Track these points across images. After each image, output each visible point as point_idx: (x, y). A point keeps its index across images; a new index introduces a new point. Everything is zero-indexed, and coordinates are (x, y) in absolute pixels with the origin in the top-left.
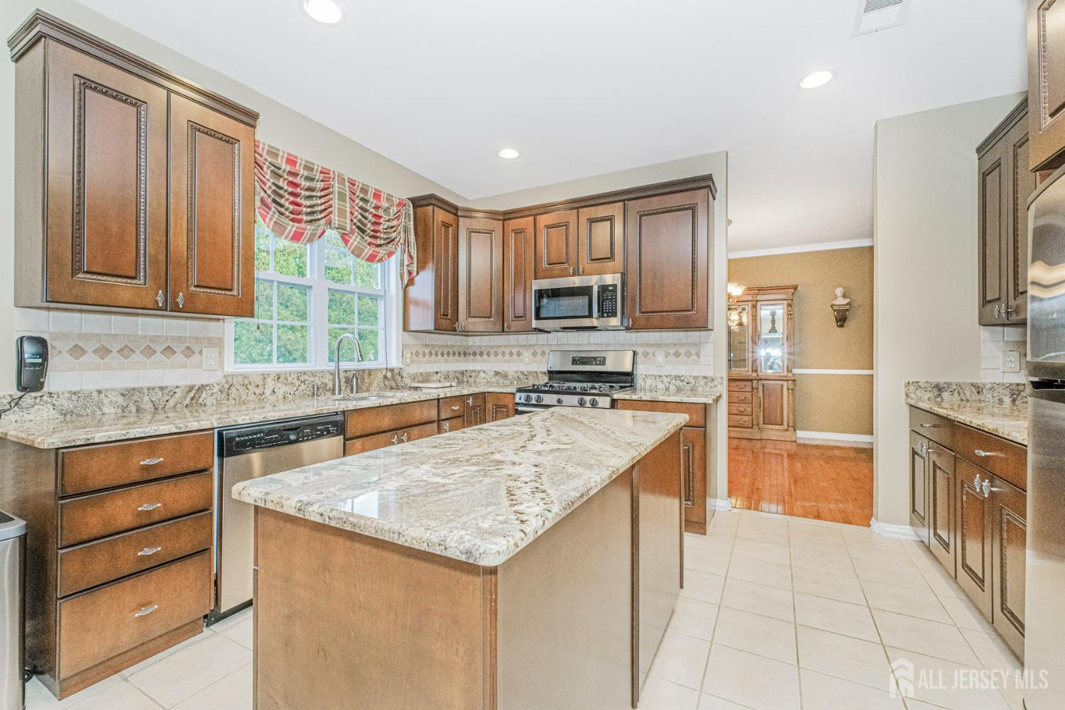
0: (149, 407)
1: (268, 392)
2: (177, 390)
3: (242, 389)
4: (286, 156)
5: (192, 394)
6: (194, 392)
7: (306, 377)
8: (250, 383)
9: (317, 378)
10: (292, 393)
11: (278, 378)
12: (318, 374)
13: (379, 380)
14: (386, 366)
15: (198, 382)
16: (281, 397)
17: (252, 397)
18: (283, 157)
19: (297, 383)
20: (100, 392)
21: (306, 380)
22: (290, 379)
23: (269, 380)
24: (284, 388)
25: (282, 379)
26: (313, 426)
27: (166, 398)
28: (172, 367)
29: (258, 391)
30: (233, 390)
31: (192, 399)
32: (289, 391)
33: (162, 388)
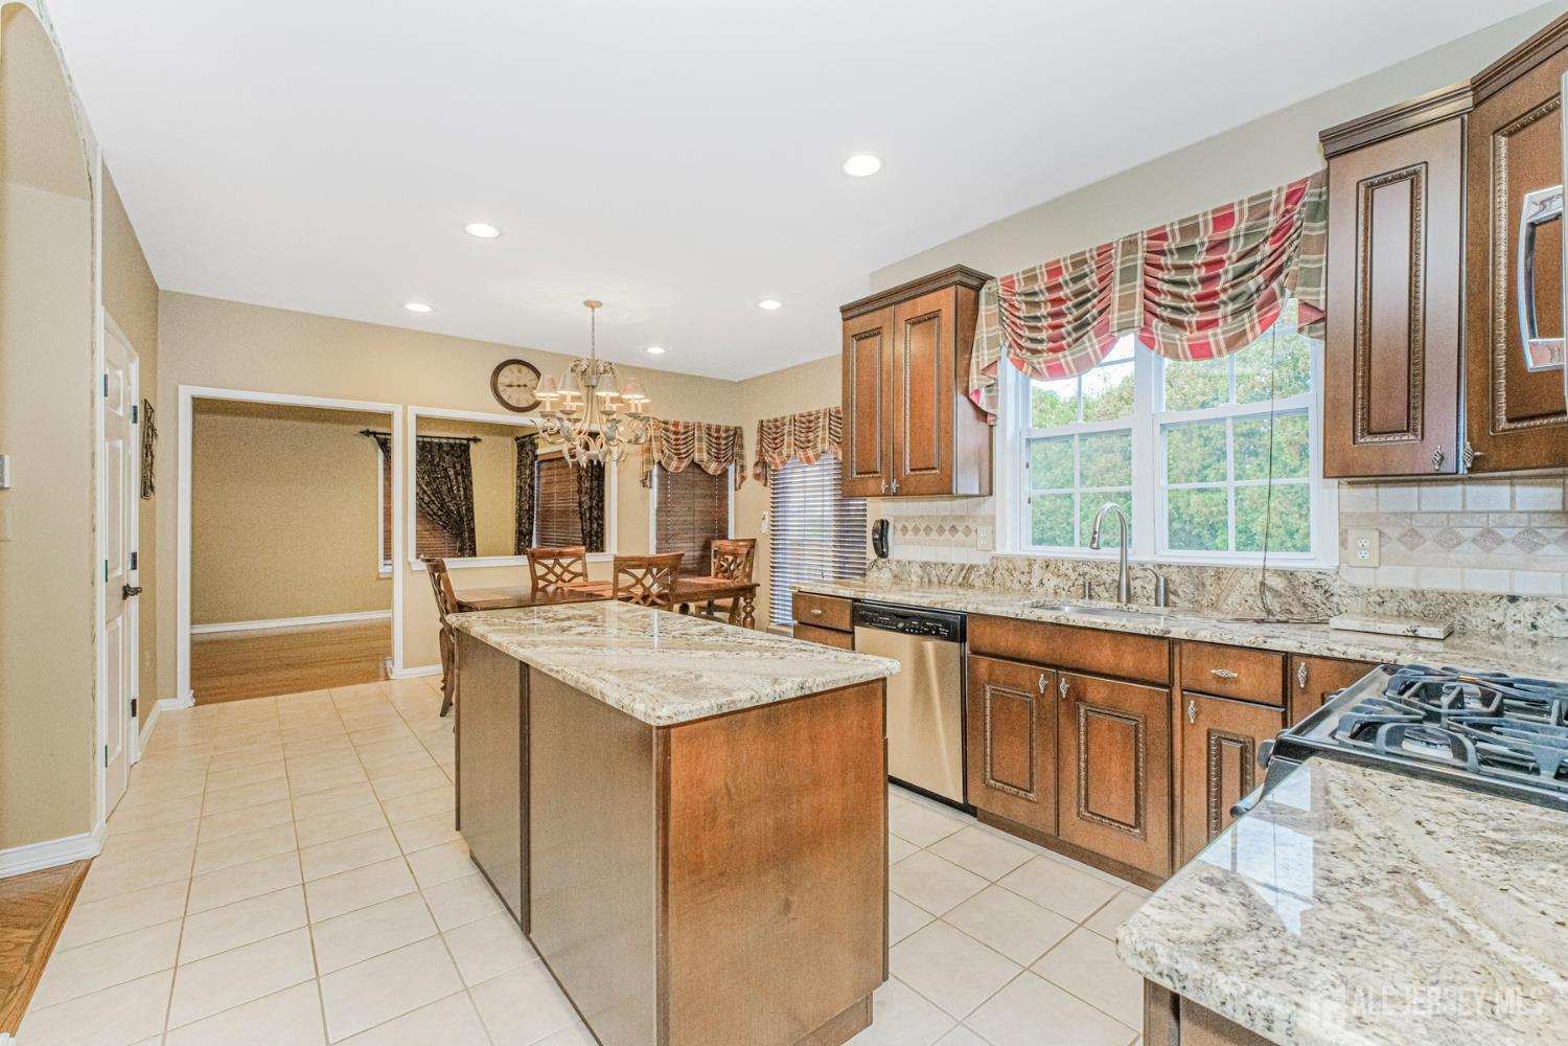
0: (935, 579)
1: (1035, 582)
2: (953, 568)
3: (1006, 574)
4: (1044, 270)
5: (963, 574)
6: (965, 571)
7: (1086, 569)
8: (1015, 569)
9: (1104, 572)
10: (1066, 588)
11: (1047, 566)
12: (1105, 566)
13: (1246, 591)
14: (1261, 564)
15: (968, 562)
16: (1051, 591)
17: (1017, 586)
18: (1042, 273)
19: (1073, 576)
20: (909, 563)
21: (1086, 573)
22: (1063, 569)
23: (1036, 567)
24: (1054, 581)
25: (1052, 568)
26: (921, 618)
27: (946, 574)
28: (956, 546)
29: (1024, 579)
30: (998, 574)
31: (964, 578)
32: (1061, 585)
33: (943, 564)
